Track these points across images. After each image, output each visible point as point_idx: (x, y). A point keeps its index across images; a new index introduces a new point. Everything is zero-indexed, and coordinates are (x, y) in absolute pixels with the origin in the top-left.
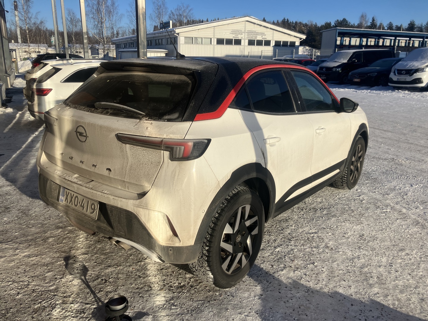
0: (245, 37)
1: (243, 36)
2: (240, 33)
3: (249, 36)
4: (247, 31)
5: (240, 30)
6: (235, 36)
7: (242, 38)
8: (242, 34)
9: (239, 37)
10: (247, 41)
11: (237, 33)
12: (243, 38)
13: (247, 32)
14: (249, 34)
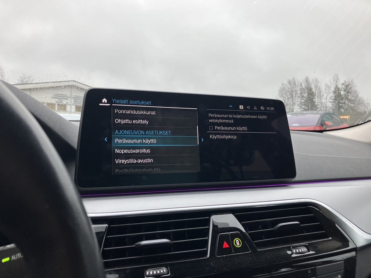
0: (71, 102)
1: (69, 101)
2: (65, 98)
3: (76, 102)
4: (73, 96)
5: (65, 95)
6: (58, 101)
7: (67, 103)
8: (67, 99)
9: (64, 102)
10: (74, 107)
11: (61, 97)
12: (69, 103)
13: (73, 98)
14: (75, 100)
